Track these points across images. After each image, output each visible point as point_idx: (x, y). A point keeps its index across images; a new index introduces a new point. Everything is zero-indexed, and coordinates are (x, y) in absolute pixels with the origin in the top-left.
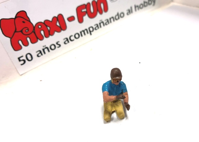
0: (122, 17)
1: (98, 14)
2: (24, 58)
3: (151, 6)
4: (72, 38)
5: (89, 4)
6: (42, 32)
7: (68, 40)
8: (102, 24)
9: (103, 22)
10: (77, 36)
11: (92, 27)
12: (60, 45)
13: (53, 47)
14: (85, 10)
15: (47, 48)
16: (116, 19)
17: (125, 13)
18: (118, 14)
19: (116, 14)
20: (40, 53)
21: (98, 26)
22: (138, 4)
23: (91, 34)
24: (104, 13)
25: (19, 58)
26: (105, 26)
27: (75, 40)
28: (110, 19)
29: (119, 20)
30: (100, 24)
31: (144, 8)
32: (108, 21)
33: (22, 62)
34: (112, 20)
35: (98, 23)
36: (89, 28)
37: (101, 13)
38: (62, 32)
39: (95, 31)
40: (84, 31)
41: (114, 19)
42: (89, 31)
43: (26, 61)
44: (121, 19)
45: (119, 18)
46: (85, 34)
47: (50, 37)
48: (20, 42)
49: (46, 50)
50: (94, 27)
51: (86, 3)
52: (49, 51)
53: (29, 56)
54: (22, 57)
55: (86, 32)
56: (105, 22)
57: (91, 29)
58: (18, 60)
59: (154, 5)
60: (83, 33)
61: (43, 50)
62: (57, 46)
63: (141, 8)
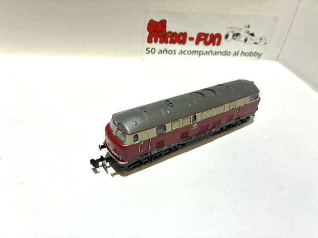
0: (228, 55)
1: (211, 45)
2: (150, 50)
3: (256, 58)
4: (186, 52)
5: (208, 34)
6: (169, 39)
7: (182, 52)
8: (211, 53)
9: (212, 52)
10: (189, 53)
11: (203, 52)
12: (175, 53)
13: (170, 52)
14: (203, 37)
15: (167, 51)
16: (223, 55)
17: (232, 53)
18: (226, 52)
19: (225, 51)
20: (161, 52)
21: (207, 53)
22: (246, 52)
23: (199, 56)
24: (216, 46)
25: (147, 49)
26: (213, 56)
27: (187, 55)
28: (218, 52)
29: (224, 57)
30: (209, 52)
31: (249, 57)
32: (216, 53)
33: (148, 52)
34: (220, 53)
35: (208, 50)
36: (200, 52)
37: (214, 45)
38: (181, 45)
39: (203, 55)
40: (195, 52)
41: (221, 53)
42: (200, 53)
43: (150, 53)
44: (226, 56)
45: (225, 55)
46: (195, 54)
47: (172, 45)
48: (153, 39)
49: (165, 52)
50: (204, 52)
51: (206, 33)
52: (167, 53)
53: (153, 50)
54: (149, 48)
55: (197, 53)
56: (213, 52)
57: (201, 53)
58: (145, 49)
59: (258, 58)
60: (194, 53)
61: (164, 51)
62: (173, 53)
63: (246, 56)
